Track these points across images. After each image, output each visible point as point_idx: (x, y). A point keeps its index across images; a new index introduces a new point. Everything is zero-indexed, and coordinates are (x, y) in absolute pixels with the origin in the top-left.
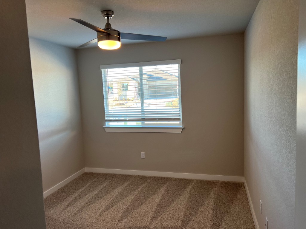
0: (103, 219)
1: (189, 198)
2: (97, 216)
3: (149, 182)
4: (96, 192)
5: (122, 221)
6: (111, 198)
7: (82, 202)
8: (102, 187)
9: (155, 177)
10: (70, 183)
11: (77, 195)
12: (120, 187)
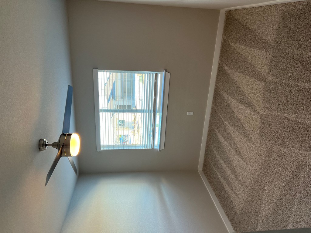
0: (249, 159)
1: (237, 70)
2: (246, 165)
3: (217, 109)
4: (222, 163)
5: (253, 141)
6: (229, 148)
7: (231, 177)
8: (218, 156)
9: (213, 103)
10: (212, 186)
11: (223, 181)
12: (220, 139)
